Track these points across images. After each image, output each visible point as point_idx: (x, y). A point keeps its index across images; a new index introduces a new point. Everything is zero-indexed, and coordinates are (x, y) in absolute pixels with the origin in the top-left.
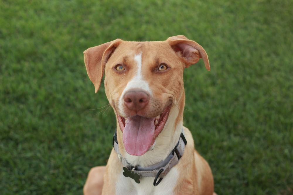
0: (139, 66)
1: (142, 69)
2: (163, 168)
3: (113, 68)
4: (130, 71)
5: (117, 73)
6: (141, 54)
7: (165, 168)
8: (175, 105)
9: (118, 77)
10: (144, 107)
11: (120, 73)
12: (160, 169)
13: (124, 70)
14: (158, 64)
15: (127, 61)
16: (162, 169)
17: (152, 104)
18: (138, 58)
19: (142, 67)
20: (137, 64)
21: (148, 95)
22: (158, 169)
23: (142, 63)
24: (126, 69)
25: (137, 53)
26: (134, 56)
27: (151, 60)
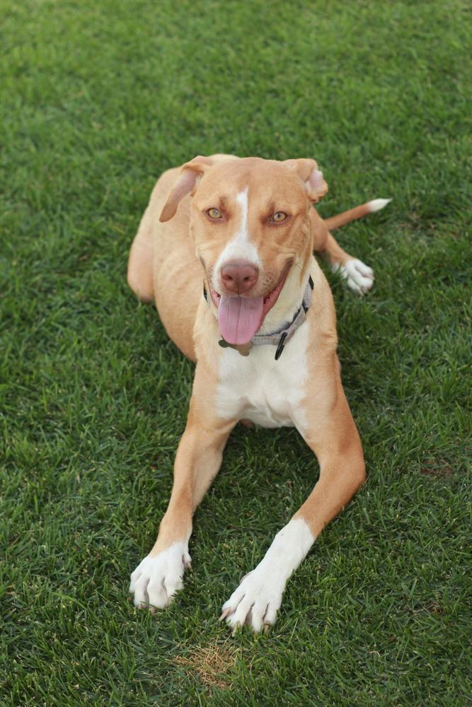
0: (245, 212)
1: (248, 219)
2: (286, 331)
3: (203, 211)
4: (230, 221)
5: (210, 221)
6: (247, 190)
7: (289, 331)
8: (296, 264)
9: (211, 228)
10: (251, 287)
11: (214, 221)
12: (282, 333)
13: (221, 217)
14: (273, 212)
15: (226, 205)
16: (284, 333)
17: (262, 281)
18: (242, 199)
19: (248, 214)
20: (240, 209)
21: (257, 270)
22: (279, 332)
23: (249, 207)
24: (223, 217)
25: (241, 189)
26: (235, 195)
27: (262, 205)
